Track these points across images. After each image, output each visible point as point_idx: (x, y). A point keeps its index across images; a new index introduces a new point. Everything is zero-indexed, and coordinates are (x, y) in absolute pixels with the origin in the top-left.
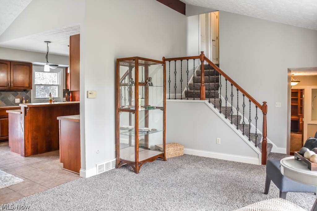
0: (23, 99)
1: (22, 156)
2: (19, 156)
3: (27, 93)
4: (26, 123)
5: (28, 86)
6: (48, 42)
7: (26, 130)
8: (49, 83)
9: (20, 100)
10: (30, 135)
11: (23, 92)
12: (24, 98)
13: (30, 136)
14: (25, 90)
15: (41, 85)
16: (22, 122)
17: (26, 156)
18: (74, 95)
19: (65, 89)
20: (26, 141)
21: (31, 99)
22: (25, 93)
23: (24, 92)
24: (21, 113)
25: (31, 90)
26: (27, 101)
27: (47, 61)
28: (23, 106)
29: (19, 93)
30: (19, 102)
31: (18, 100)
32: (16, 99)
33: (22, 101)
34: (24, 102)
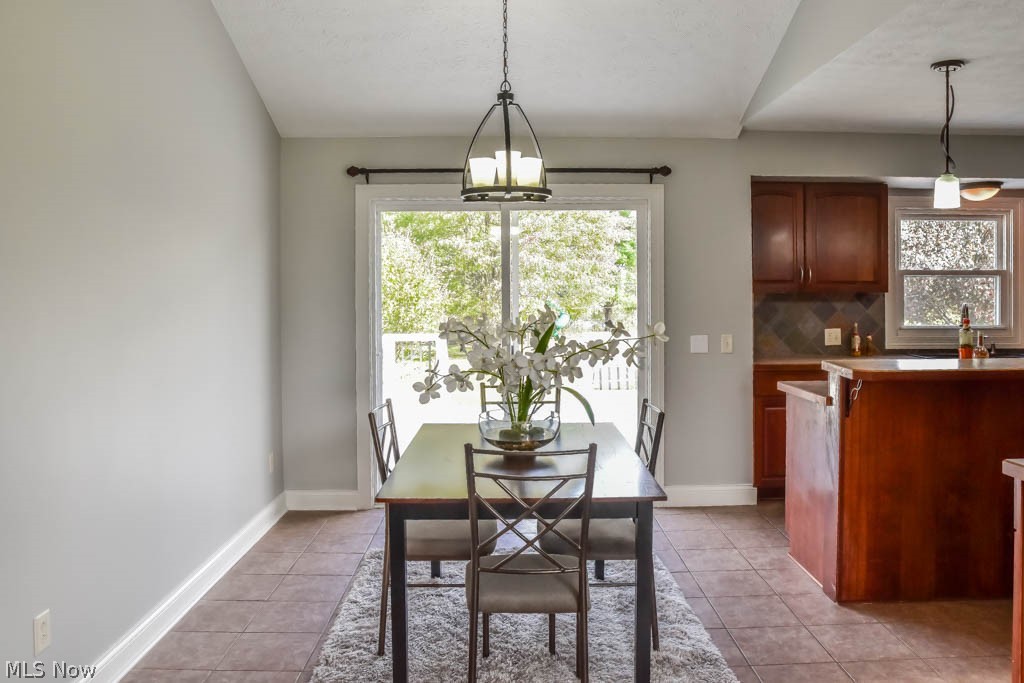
0: (853, 328)
1: (827, 591)
3: (867, 307)
4: (847, 449)
5: (871, 279)
6: (949, 64)
8: (962, 263)
9: (842, 332)
11: (853, 304)
12: (856, 325)
14: (860, 296)
15: (927, 272)
16: (830, 444)
17: (844, 597)
20: (847, 533)
22: (859, 305)
23: (859, 303)
24: (829, 401)
25: (886, 294)
26: (870, 337)
27: (949, 159)
28: (837, 372)
29: (839, 306)
30: (838, 342)
31: (833, 336)
32: (827, 331)
33: (847, 340)
34: (857, 342)
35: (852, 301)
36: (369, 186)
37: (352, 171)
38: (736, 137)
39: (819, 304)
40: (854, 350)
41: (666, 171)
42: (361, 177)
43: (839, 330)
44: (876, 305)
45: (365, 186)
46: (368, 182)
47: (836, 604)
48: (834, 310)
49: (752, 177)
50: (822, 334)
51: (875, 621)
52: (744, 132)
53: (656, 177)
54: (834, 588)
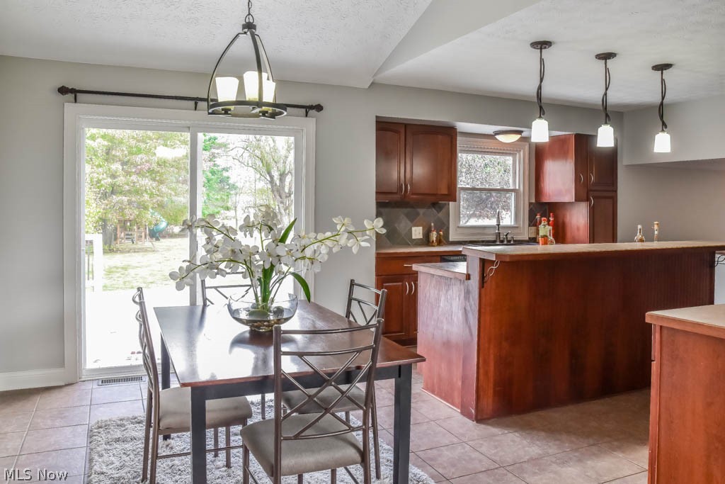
0: (430, 227)
1: (465, 413)
2: (455, 412)
3: (438, 212)
4: (482, 310)
5: (446, 193)
6: (542, 45)
7: (482, 334)
9: (423, 229)
10: (491, 351)
11: (430, 210)
12: (433, 224)
13: (492, 356)
14: (434, 205)
15: (473, 189)
16: (468, 308)
18: (561, 221)
19: (533, 201)
21: (448, 228)
22: (435, 211)
24: (469, 277)
25: (451, 203)
26: (441, 233)
27: (541, 108)
28: (475, 255)
29: (421, 211)
30: (421, 236)
31: (417, 232)
32: (414, 229)
33: (427, 235)
34: (434, 236)
35: (429, 207)
36: (76, 104)
37: (63, 90)
38: (367, 87)
39: (409, 210)
40: (433, 241)
41: (319, 108)
42: (70, 96)
43: (421, 228)
44: (444, 210)
45: (74, 104)
46: (76, 102)
47: (475, 422)
48: (418, 214)
49: (377, 117)
50: (410, 231)
51: (506, 432)
52: (373, 84)
53: (312, 112)
54: (473, 411)
